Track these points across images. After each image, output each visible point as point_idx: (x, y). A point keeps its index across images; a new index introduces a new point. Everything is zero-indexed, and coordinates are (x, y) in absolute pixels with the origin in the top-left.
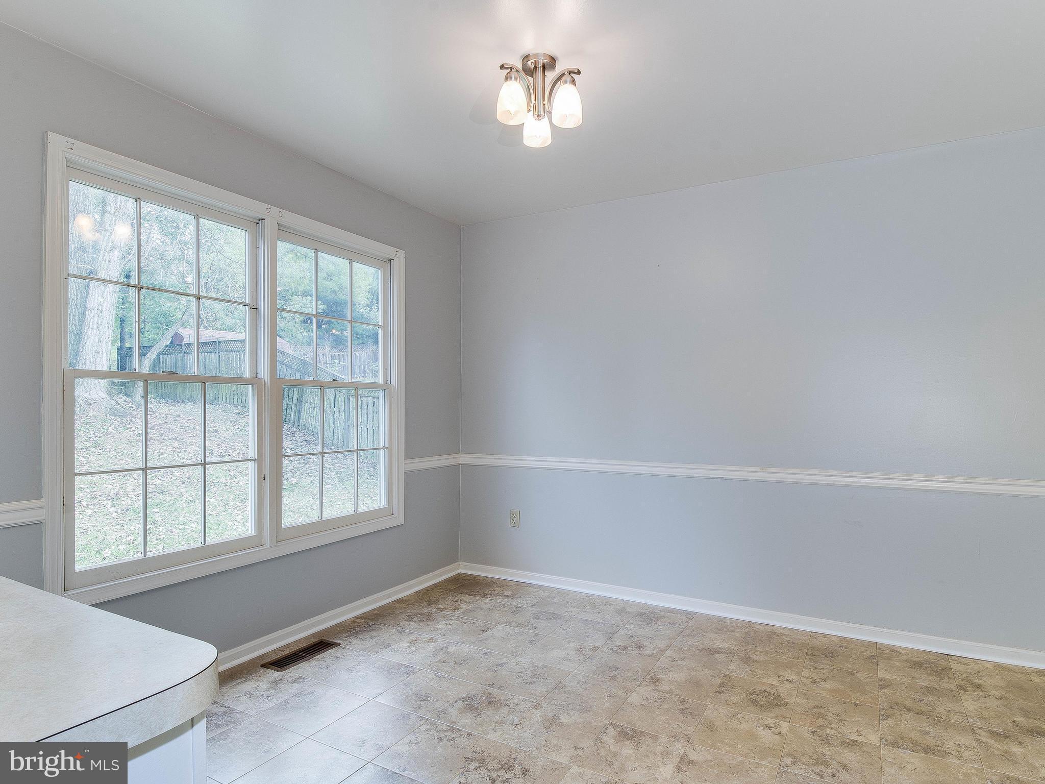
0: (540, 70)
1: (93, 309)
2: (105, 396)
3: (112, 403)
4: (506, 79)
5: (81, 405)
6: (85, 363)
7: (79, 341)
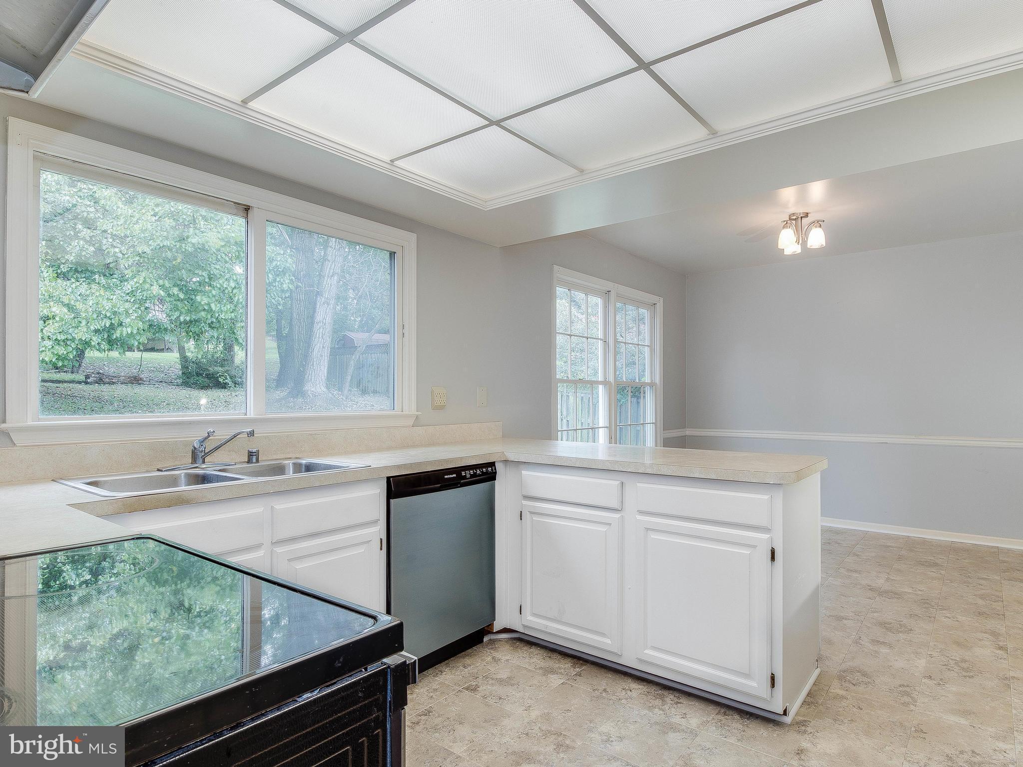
0: (800, 219)
1: (320, 322)
2: (325, 390)
3: (330, 395)
4: (784, 227)
5: (310, 397)
6: (313, 364)
7: (309, 347)
